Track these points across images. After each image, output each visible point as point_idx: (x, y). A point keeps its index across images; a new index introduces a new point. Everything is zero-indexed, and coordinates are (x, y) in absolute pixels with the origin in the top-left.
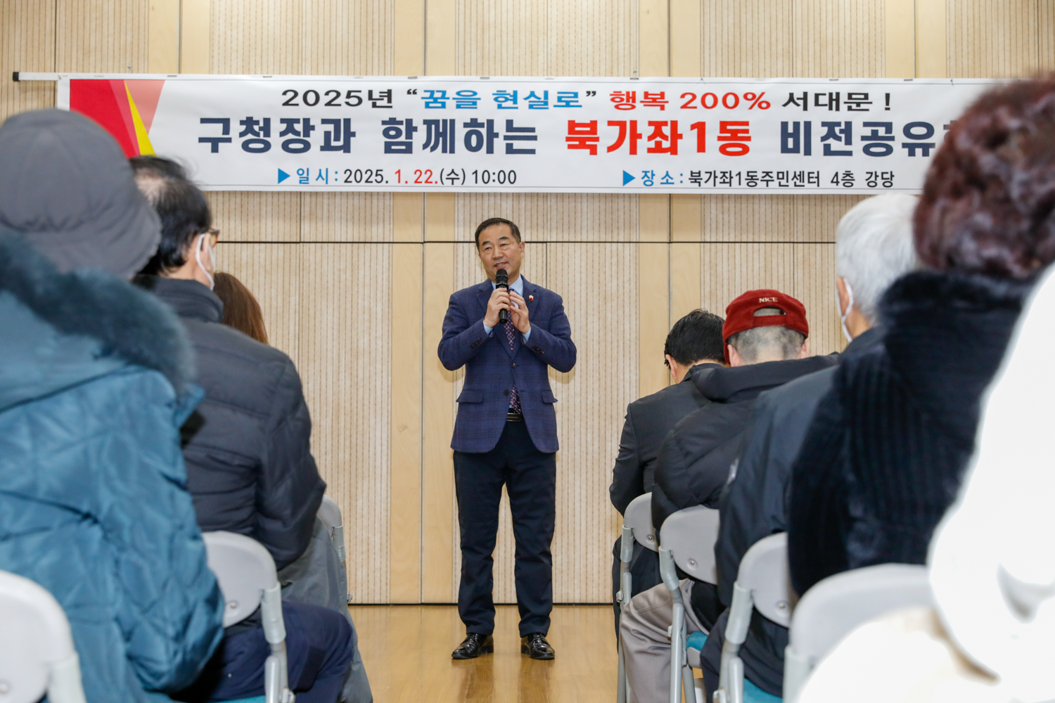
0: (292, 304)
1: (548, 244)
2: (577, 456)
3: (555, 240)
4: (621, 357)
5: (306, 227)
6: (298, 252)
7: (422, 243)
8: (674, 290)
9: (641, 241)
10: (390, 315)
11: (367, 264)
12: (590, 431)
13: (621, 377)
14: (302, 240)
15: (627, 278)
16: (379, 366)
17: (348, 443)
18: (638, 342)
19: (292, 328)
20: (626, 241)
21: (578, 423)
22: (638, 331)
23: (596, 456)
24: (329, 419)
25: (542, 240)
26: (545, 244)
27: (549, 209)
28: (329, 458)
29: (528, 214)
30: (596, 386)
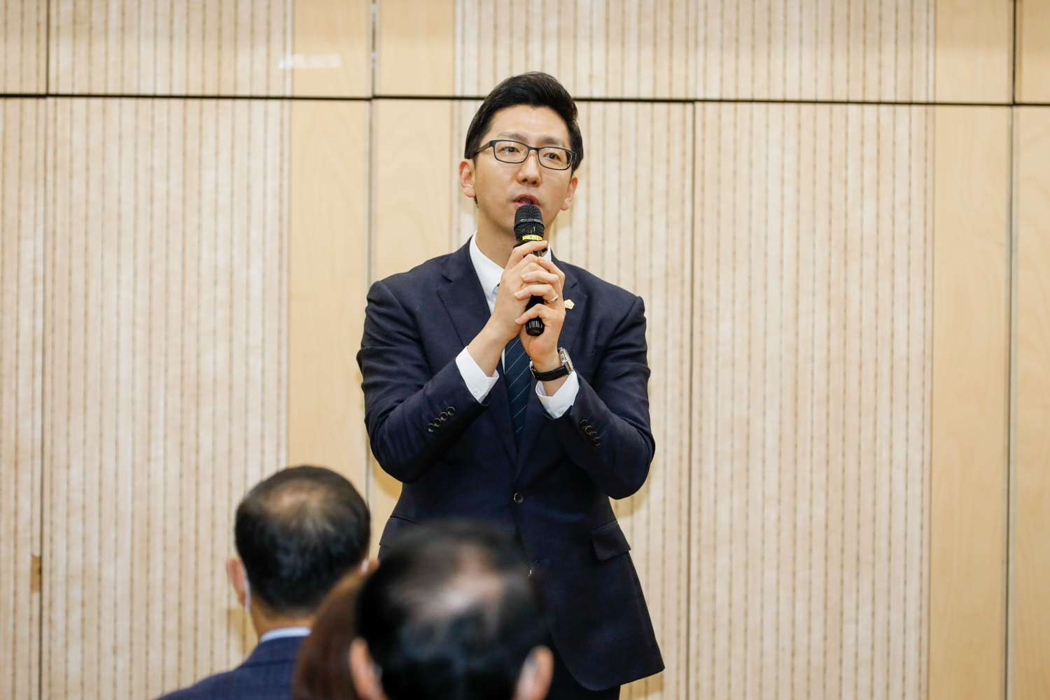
0: (27, 257)
1: (698, 105)
2: (769, 660)
3: (716, 97)
4: (884, 405)
5: (63, 54)
6: (42, 122)
7: (368, 99)
8: (1025, 233)
9: (938, 100)
10: (285, 290)
11: (225, 155)
12: (801, 594)
13: (885, 454)
14: (52, 91)
15: (901, 197)
16: (255, 424)
17: (172, 624)
18: (928, 366)
19: (25, 321)
20: (900, 99)
21: (770, 575)
22: (928, 336)
23: (817, 659)
24: (124, 562)
25: (682, 96)
26: (689, 106)
27: (701, 15)
28: (122, 663)
29: (648, 25)
30: (820, 477)
